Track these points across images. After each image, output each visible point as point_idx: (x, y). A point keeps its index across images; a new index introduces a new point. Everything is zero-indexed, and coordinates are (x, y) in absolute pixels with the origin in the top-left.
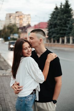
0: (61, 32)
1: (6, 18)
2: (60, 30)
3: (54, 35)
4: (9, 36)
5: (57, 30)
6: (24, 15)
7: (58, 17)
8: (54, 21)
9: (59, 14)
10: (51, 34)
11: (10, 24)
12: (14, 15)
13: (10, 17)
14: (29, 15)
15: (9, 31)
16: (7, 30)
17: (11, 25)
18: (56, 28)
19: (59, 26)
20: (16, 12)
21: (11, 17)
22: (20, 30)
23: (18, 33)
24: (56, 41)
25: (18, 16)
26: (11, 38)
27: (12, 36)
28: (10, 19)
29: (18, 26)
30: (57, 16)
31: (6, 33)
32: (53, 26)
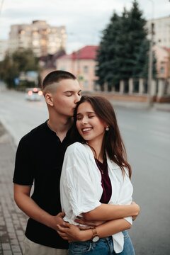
0: (124, 69)
1: (10, 34)
2: (122, 65)
3: (110, 75)
4: (17, 76)
5: (115, 64)
6: (52, 28)
7: (118, 38)
8: (110, 44)
9: (119, 32)
10: (102, 73)
11: (20, 48)
12: (28, 29)
13: (20, 32)
14: (63, 27)
15: (17, 65)
16: (11, 62)
17: (22, 51)
18: (113, 62)
19: (118, 56)
20: (34, 22)
21: (23, 33)
22: (42, 64)
23: (36, 69)
24: (113, 89)
25: (38, 31)
26: (20, 81)
27: (23, 77)
28: (20, 38)
29: (38, 53)
30: (115, 34)
31: (9, 71)
32: (106, 56)
